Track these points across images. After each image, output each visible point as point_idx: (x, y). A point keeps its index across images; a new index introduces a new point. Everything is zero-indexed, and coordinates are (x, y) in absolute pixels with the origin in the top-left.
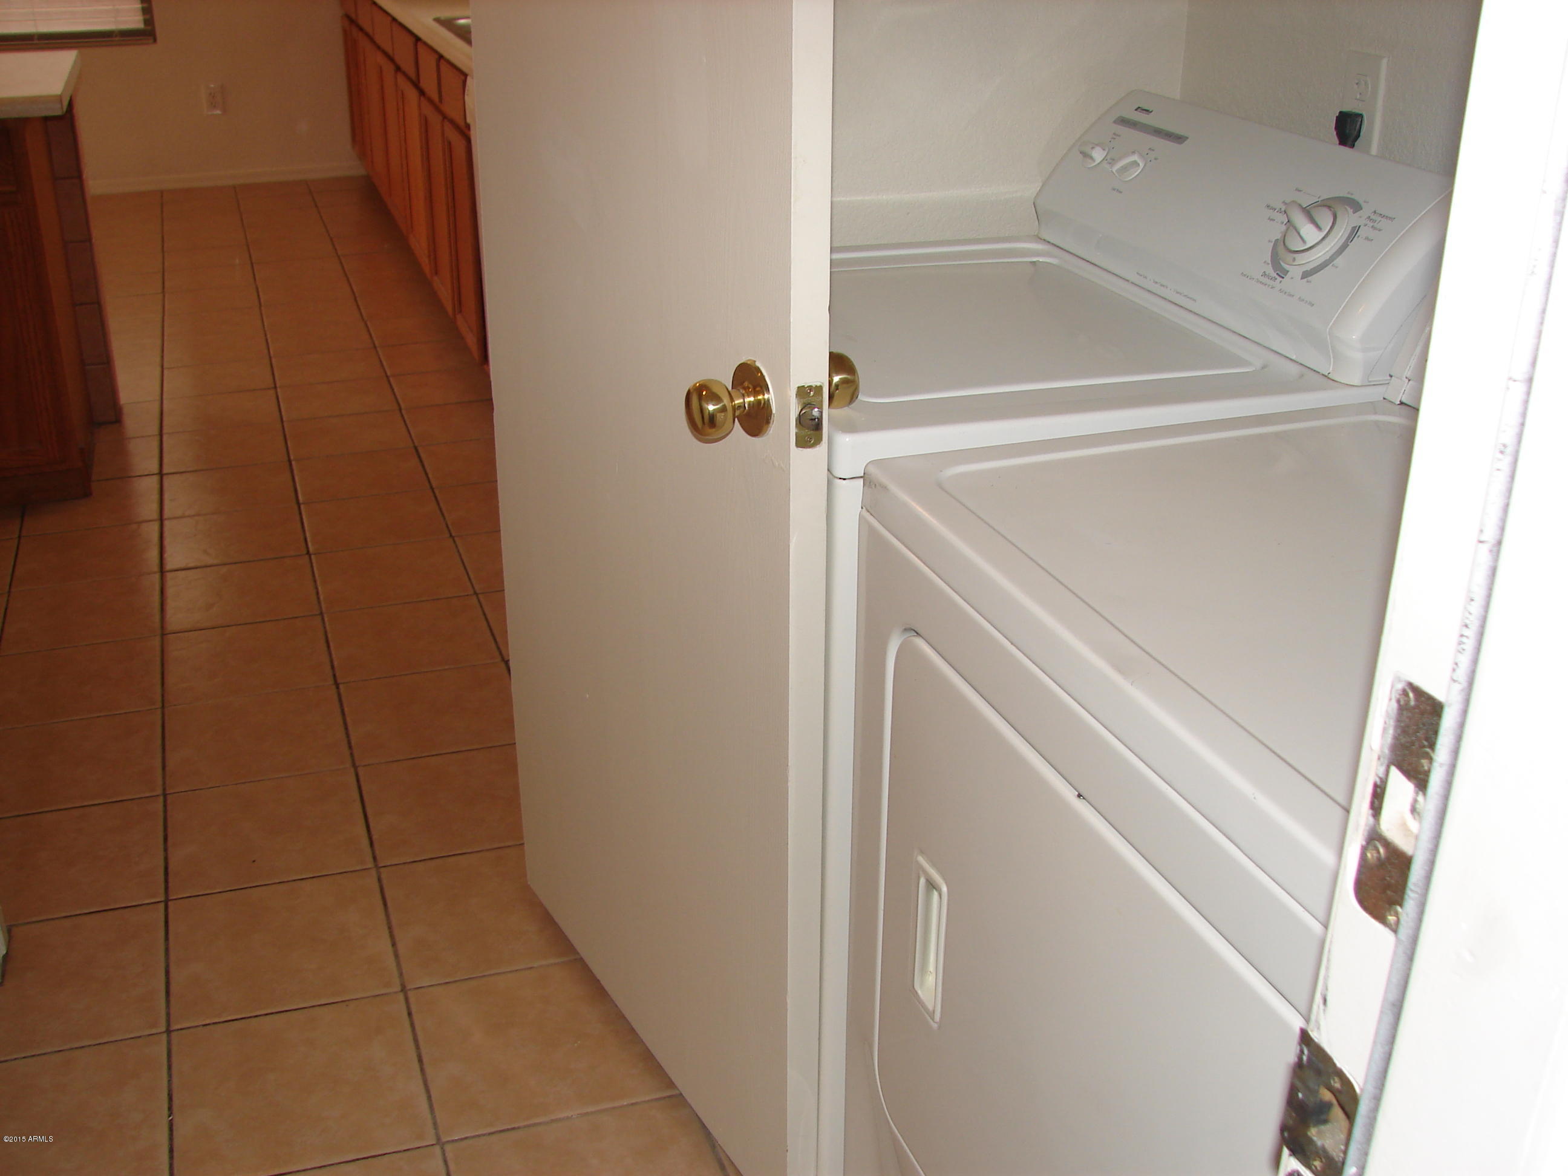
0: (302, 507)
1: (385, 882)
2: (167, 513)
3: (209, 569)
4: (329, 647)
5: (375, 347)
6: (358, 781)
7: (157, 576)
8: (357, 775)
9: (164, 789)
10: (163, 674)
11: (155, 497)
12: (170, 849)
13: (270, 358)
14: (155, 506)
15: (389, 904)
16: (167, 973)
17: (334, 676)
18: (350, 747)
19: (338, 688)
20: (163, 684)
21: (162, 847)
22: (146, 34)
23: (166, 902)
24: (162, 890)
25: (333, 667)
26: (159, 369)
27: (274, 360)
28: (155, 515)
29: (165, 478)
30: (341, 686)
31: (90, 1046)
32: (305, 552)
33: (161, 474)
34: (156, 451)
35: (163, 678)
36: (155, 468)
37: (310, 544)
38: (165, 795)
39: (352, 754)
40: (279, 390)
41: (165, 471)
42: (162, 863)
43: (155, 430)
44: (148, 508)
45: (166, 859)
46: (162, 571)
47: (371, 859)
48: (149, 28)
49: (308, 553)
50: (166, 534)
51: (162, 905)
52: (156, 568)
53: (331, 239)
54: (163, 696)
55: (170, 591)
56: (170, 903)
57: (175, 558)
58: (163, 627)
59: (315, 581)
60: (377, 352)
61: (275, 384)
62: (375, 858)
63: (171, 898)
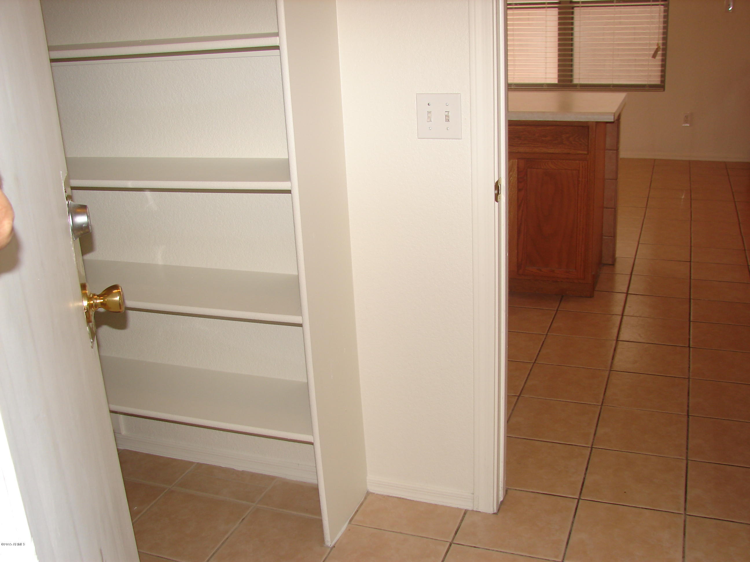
0: (691, 323)
1: (687, 523)
2: (626, 313)
3: (640, 344)
4: (688, 395)
5: (745, 250)
6: (687, 468)
7: (615, 342)
8: (687, 464)
9: (592, 445)
10: (606, 389)
11: (622, 304)
12: (587, 475)
13: (691, 246)
14: (621, 308)
15: (686, 534)
16: (570, 533)
17: (688, 411)
18: (687, 449)
19: (688, 417)
20: (604, 394)
21: (584, 472)
22: (661, 87)
23: (579, 499)
24: (578, 493)
25: (688, 406)
26: (637, 243)
27: (692, 248)
28: (620, 313)
29: (629, 296)
30: (690, 417)
31: (526, 556)
32: (687, 346)
33: (627, 294)
34: (627, 283)
35: (605, 391)
36: (624, 290)
37: (691, 342)
38: (592, 448)
39: (687, 453)
40: (692, 263)
41: (629, 292)
42: (582, 480)
43: (629, 272)
44: (618, 309)
45: (584, 478)
46: (617, 340)
47: (683, 509)
48: (663, 84)
49: (689, 347)
50: (623, 323)
51: (576, 500)
52: (615, 338)
53: (733, 193)
54: (603, 399)
55: (619, 350)
56: (580, 501)
57: (625, 335)
58: (611, 367)
59: (689, 361)
60: (745, 253)
61: (691, 260)
62: (685, 509)
63: (581, 498)
